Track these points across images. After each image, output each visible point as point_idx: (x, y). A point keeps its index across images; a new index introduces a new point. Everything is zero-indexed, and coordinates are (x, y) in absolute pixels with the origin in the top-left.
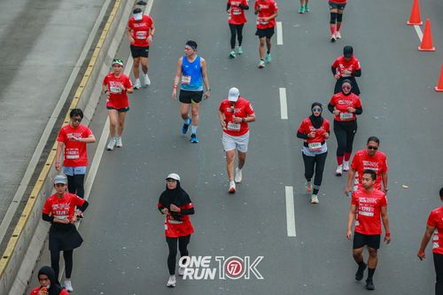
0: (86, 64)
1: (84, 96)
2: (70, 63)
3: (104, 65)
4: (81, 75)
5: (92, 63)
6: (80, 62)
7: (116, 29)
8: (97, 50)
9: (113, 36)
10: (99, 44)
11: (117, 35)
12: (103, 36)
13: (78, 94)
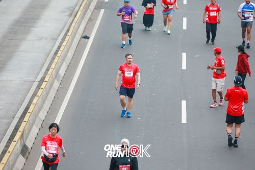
0: (43, 80)
1: (40, 102)
2: (31, 79)
3: (56, 81)
4: (39, 87)
5: (46, 79)
6: (39, 79)
7: (66, 55)
8: (51, 70)
9: (64, 60)
10: (53, 66)
11: (66, 60)
12: (56, 60)
13: (35, 101)
